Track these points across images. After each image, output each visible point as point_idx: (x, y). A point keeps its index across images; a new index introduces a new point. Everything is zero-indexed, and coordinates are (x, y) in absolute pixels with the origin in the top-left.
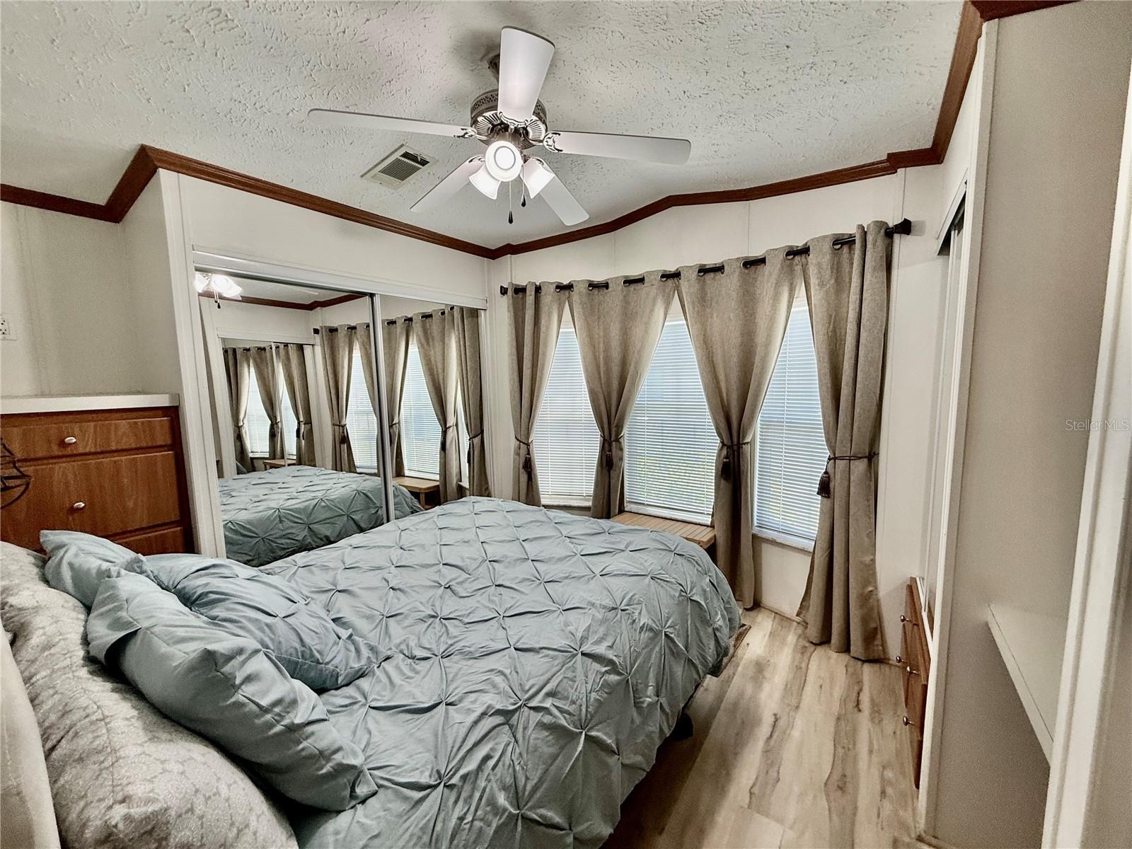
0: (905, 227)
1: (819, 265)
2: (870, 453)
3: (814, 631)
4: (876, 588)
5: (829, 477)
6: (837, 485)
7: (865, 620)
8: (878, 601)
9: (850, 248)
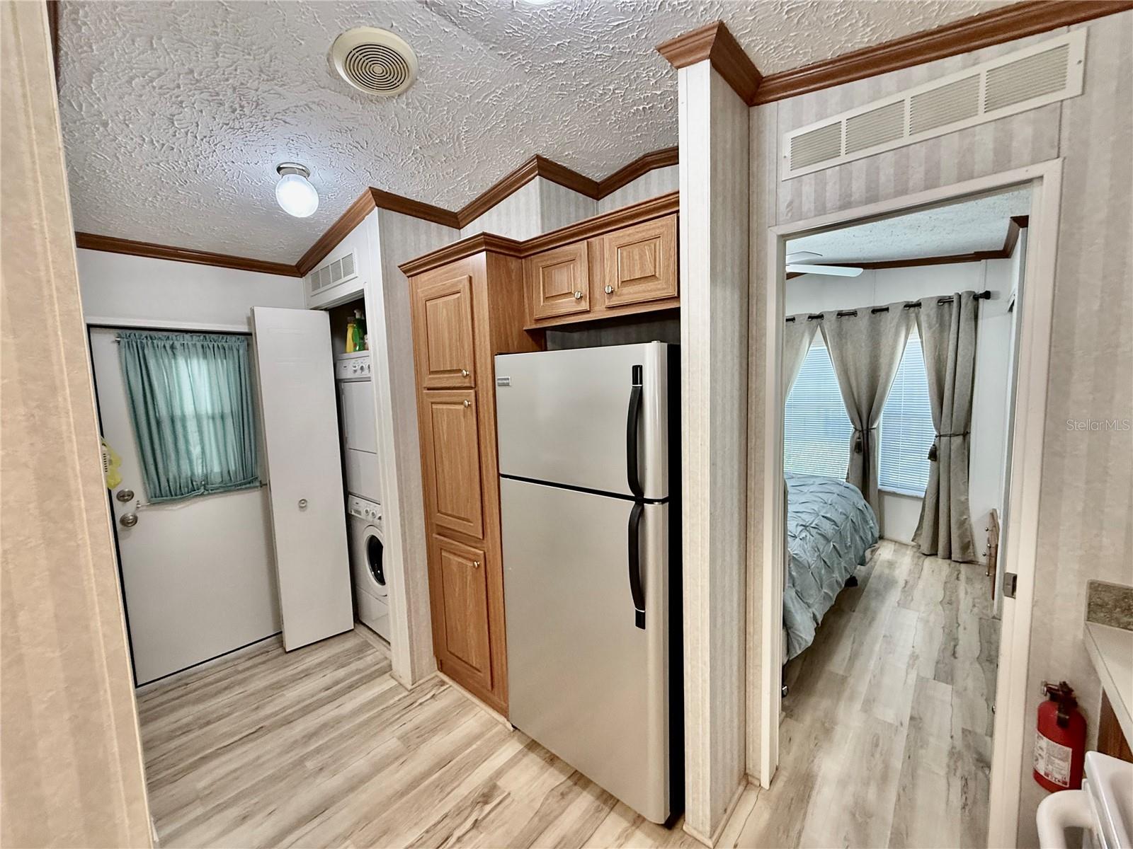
0: (987, 295)
1: (928, 316)
2: (964, 433)
3: (926, 547)
4: (969, 517)
5: (936, 448)
6: (942, 454)
7: (962, 536)
8: (970, 525)
9: (950, 305)
